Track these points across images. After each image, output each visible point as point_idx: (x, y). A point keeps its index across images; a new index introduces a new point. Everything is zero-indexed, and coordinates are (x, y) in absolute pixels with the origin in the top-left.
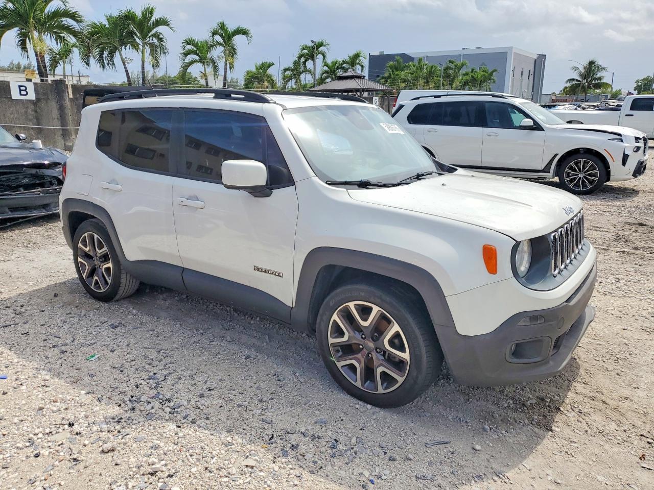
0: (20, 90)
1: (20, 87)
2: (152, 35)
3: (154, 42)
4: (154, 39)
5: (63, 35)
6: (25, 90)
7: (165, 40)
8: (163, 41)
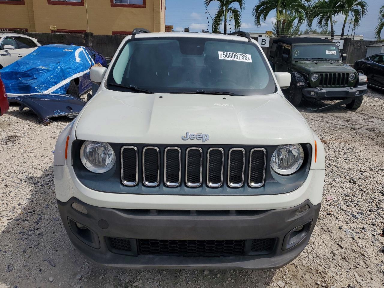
0: (262, 42)
1: (262, 40)
2: (357, 4)
3: (358, 8)
4: (359, 6)
5: (299, 10)
6: (265, 42)
7: (367, 6)
8: (365, 6)
